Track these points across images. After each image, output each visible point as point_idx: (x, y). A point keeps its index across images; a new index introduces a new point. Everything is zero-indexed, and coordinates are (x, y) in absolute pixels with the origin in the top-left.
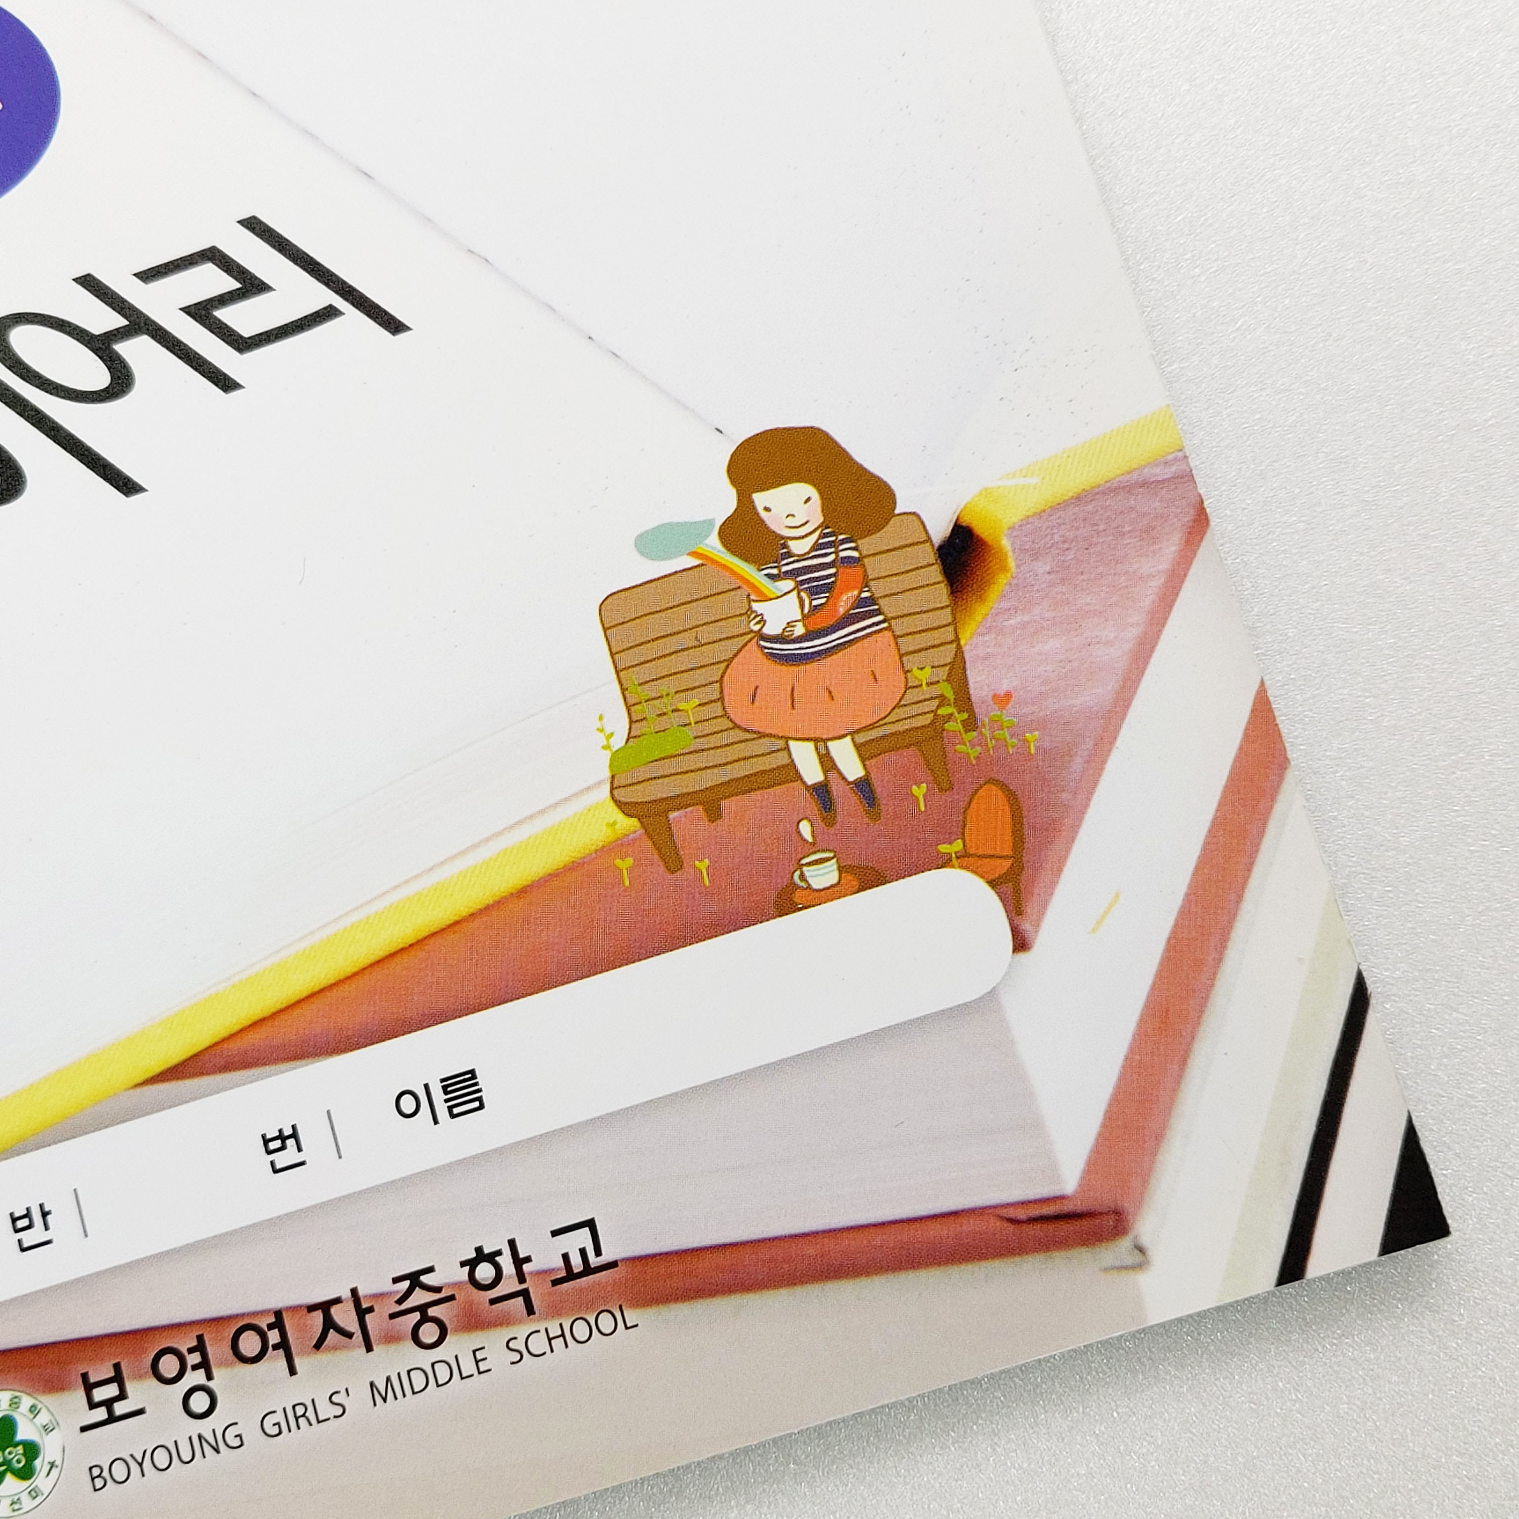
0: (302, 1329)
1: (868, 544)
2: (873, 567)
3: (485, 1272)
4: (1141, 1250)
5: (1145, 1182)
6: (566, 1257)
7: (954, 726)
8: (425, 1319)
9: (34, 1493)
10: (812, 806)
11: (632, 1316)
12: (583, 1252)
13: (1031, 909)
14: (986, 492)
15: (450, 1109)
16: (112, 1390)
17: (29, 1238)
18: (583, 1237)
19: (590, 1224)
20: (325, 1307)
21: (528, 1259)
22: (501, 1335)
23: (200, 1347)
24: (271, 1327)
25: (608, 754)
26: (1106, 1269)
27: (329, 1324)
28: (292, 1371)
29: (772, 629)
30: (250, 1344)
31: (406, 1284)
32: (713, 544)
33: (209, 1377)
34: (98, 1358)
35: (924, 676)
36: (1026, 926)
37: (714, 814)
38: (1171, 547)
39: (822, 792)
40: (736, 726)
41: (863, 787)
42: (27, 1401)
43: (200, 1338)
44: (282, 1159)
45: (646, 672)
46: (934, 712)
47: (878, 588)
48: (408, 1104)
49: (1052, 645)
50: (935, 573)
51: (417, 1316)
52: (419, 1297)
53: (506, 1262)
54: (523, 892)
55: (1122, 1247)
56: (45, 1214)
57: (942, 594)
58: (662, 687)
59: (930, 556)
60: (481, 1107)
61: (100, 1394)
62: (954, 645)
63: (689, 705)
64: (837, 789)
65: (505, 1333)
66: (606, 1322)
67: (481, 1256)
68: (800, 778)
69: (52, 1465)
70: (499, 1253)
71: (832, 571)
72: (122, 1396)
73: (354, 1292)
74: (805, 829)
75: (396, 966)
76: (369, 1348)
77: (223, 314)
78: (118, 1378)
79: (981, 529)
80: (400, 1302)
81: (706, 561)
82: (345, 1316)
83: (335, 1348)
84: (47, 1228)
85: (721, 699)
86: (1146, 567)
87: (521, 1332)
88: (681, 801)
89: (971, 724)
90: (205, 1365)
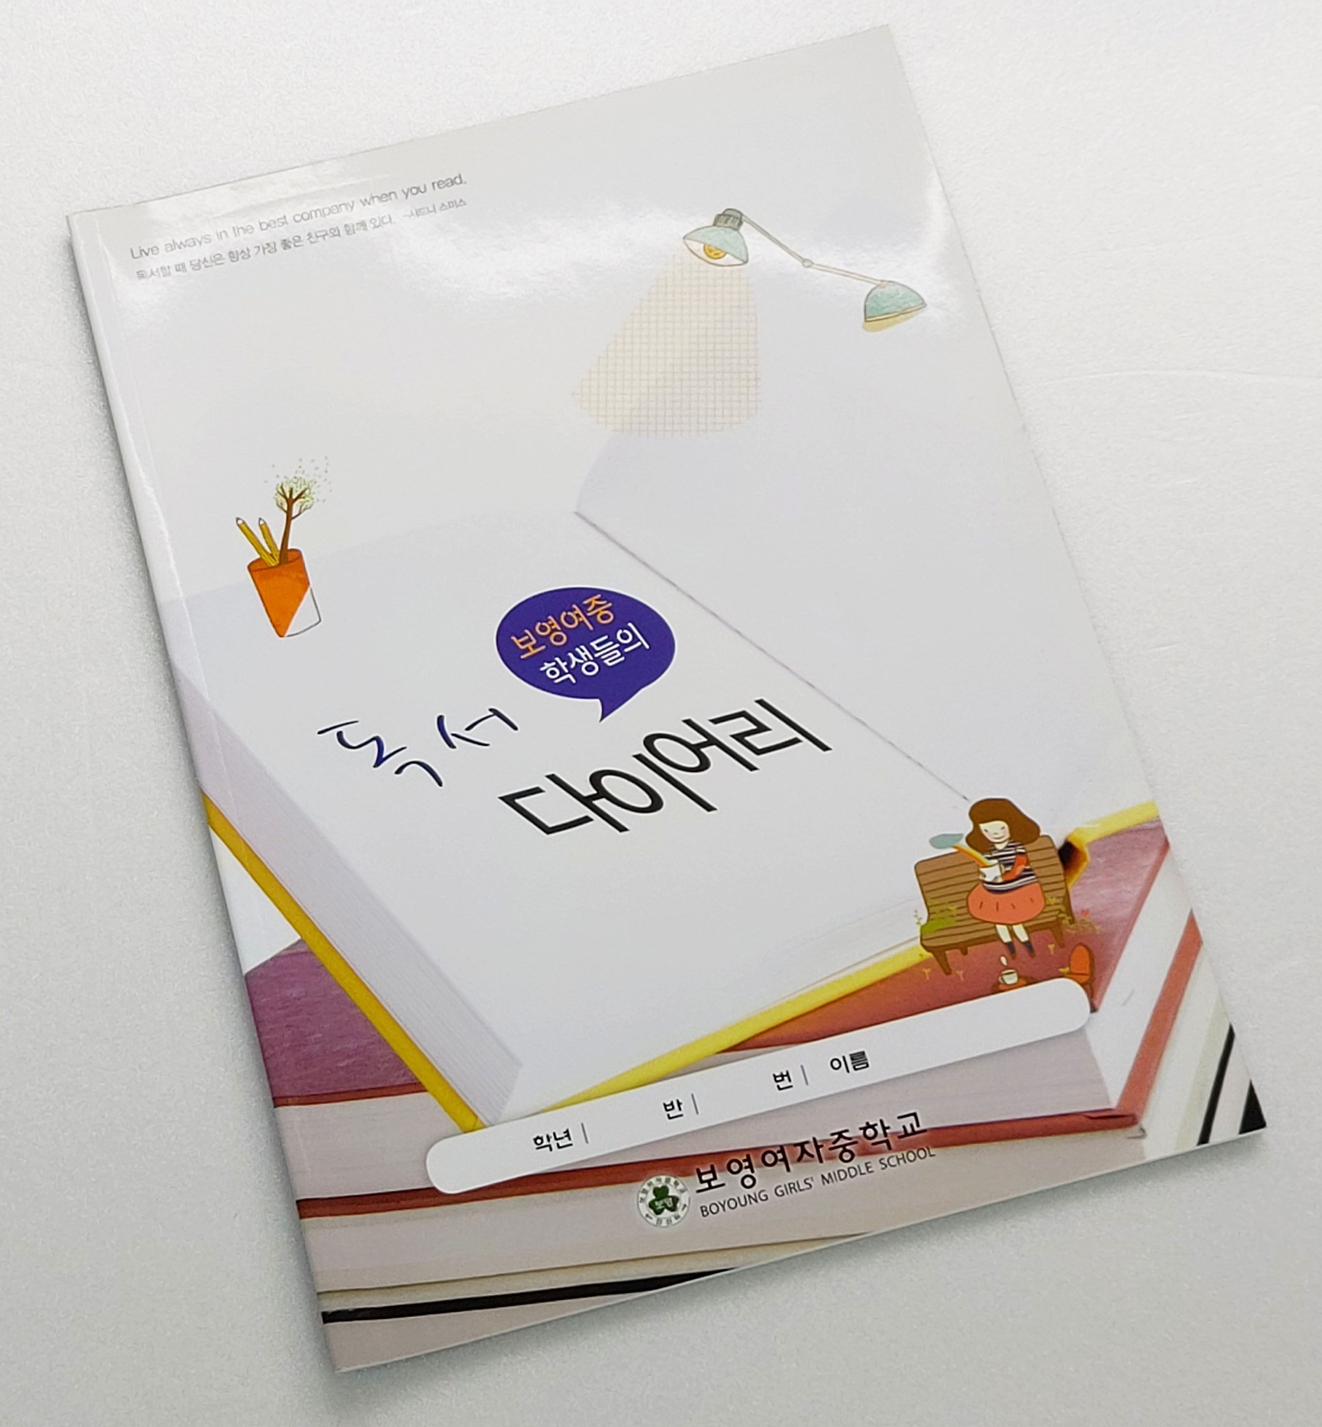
0: (793, 1154)
1: (1029, 847)
2: (1032, 856)
3: (870, 1132)
4: (1143, 1130)
5: (1144, 1104)
6: (904, 1127)
7: (1066, 922)
8: (845, 1150)
9: (677, 1217)
10: (1005, 951)
11: (933, 1151)
12: (912, 1126)
13: (1097, 996)
14: (1077, 830)
15: (854, 1067)
16: (710, 1176)
17: (672, 1114)
18: (912, 1120)
19: (915, 1115)
20: (802, 1145)
21: (888, 1128)
22: (877, 1158)
23: (748, 1159)
24: (778, 1152)
25: (918, 928)
26: (1129, 1138)
27: (804, 1151)
28: (788, 1169)
29: (988, 879)
30: (769, 1159)
31: (836, 1136)
32: (963, 843)
33: (753, 1171)
34: (703, 1164)
35: (1053, 901)
36: (1096, 1002)
37: (965, 953)
38: (1154, 856)
39: (1010, 945)
40: (975, 918)
41: (1027, 944)
42: (673, 1180)
43: (748, 1156)
44: (782, 1085)
45: (935, 894)
46: (1057, 915)
47: (1033, 865)
48: (836, 1064)
49: (1105, 891)
50: (1057, 860)
51: (841, 1149)
52: (842, 1142)
53: (879, 1128)
54: (883, 981)
55: (1134, 1130)
56: (679, 1104)
57: (1060, 869)
58: (942, 900)
59: (1054, 853)
60: (868, 1066)
61: (704, 1178)
62: (1064, 891)
63: (953, 908)
64: (1016, 944)
65: (880, 1157)
66: (922, 1154)
67: (868, 1126)
68: (1001, 940)
69: (685, 1206)
70: (876, 1125)
71: (1013, 857)
72: (715, 1178)
73: (814, 1139)
74: (1004, 960)
75: (831, 1008)
76: (821, 1161)
77: (748, 738)
78: (713, 1171)
79: (1076, 844)
80: (835, 1142)
81: (960, 850)
82: (811, 1149)
83: (807, 1161)
84: (680, 1109)
85: (967, 906)
86: (1145, 862)
87: (886, 1156)
88: (950, 947)
89: (1072, 921)
90: (750, 1167)
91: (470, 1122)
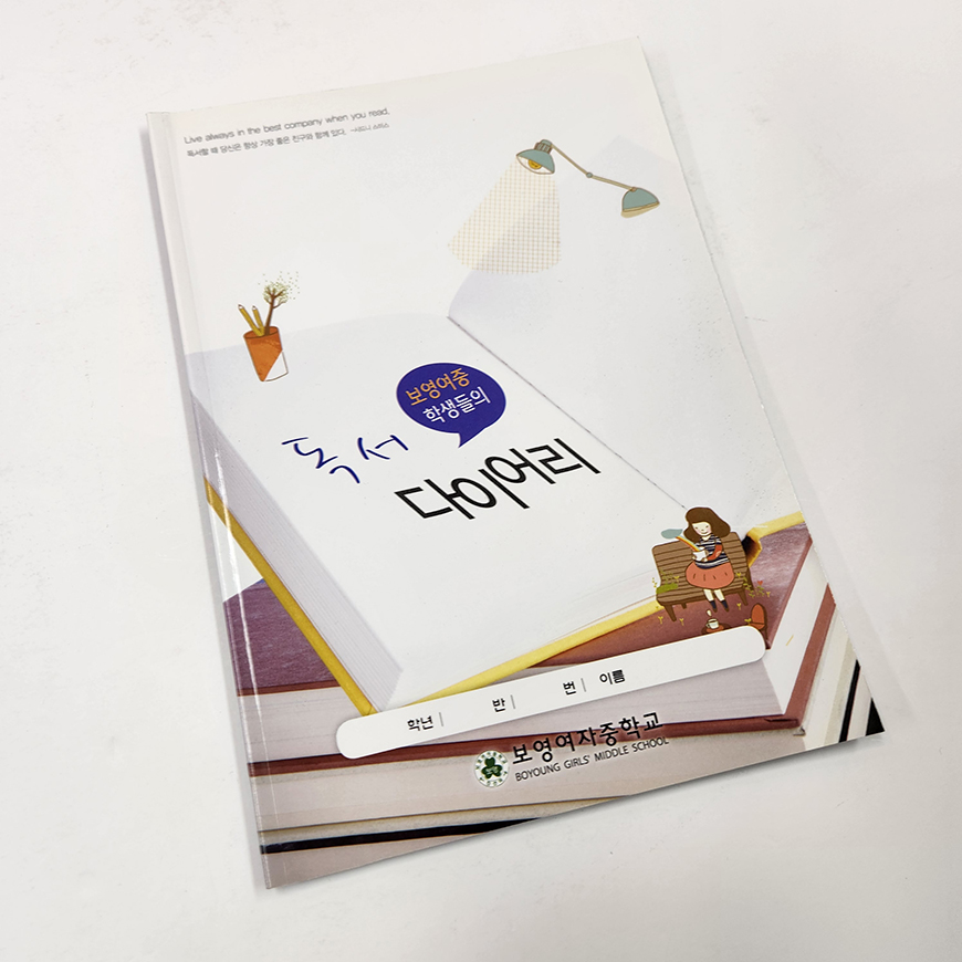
0: (576, 738)
1: (723, 539)
3: (626, 725)
4: (803, 730)
5: (804, 712)
6: (648, 723)
7: (748, 589)
8: (610, 737)
9: (501, 780)
10: (711, 607)
11: (667, 740)
12: (653, 722)
13: (770, 638)
14: (753, 529)
15: (615, 680)
16: (522, 752)
17: (499, 708)
18: (653, 718)
19: (654, 714)
20: (582, 732)
21: (638, 723)
22: (630, 744)
23: (547, 741)
24: (567, 737)
25: (655, 589)
26: (794, 735)
27: (583, 737)
28: (573, 750)
29: (699, 559)
30: (561, 741)
31: (604, 727)
32: (682, 535)
33: (550, 750)
34: (518, 743)
36: (769, 642)
37: (685, 607)
38: (803, 547)
39: (713, 602)
40: (690, 584)
41: (724, 603)
42: (498, 754)
43: (547, 739)
44: (569, 691)
45: (665, 568)
46: (742, 584)
48: (604, 678)
49: (773, 569)
50: (741, 548)
51: (607, 737)
52: (608, 731)
53: (631, 723)
54: (633, 623)
55: (797, 730)
56: (503, 701)
57: (743, 554)
58: (670, 572)
59: (739, 544)
60: (624, 680)
61: (519, 753)
62: (747, 567)
63: (677, 577)
64: (717, 602)
65: (632, 743)
66: (660, 741)
67: (625, 721)
69: (506, 772)
70: (630, 720)
71: (714, 545)
73: (590, 729)
75: (600, 641)
76: (594, 745)
77: (549, 463)
78: (524, 749)
79: (753, 538)
80: (603, 732)
82: (587, 735)
83: (585, 744)
84: (503, 705)
85: (685, 576)
86: (797, 552)
87: (636, 743)
88: (676, 603)
89: (752, 588)
91: (367, 709)
